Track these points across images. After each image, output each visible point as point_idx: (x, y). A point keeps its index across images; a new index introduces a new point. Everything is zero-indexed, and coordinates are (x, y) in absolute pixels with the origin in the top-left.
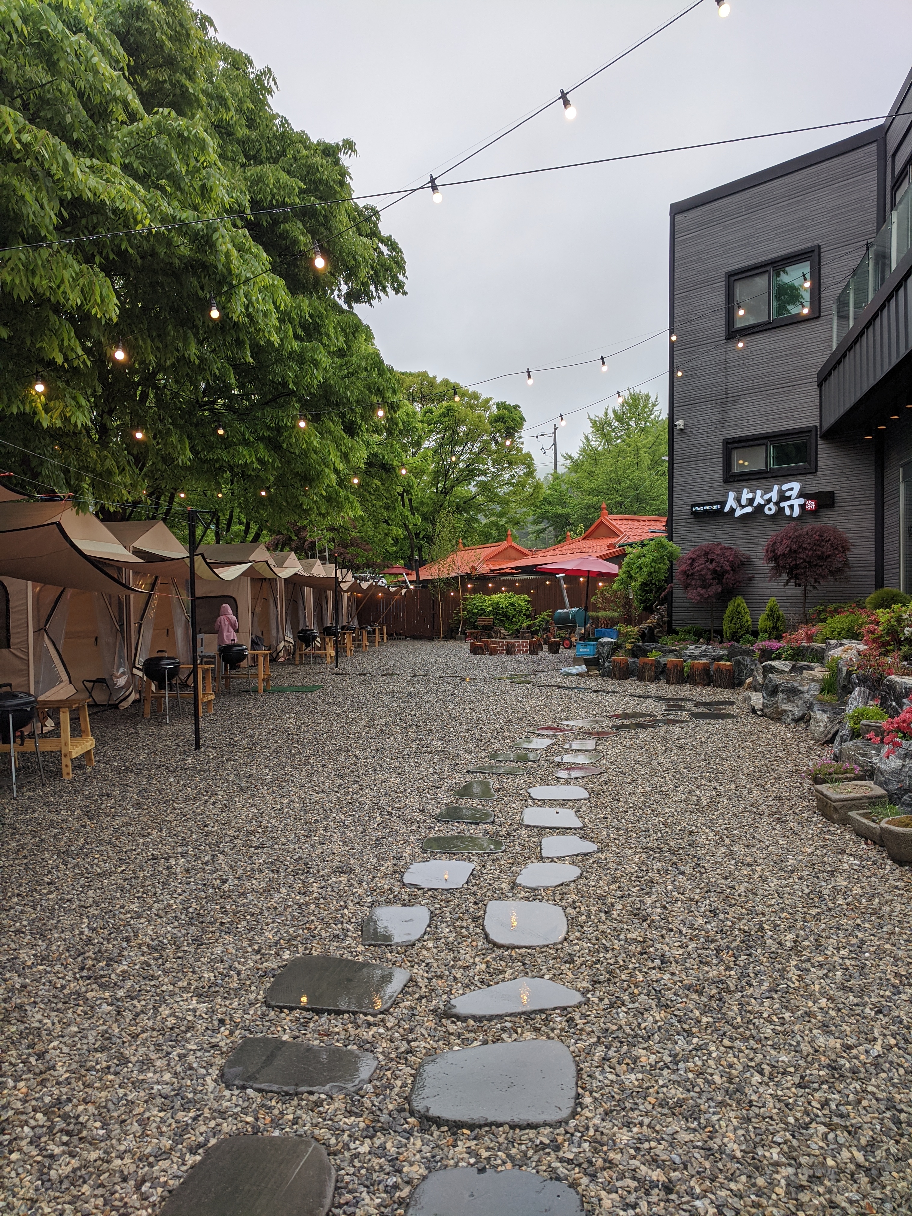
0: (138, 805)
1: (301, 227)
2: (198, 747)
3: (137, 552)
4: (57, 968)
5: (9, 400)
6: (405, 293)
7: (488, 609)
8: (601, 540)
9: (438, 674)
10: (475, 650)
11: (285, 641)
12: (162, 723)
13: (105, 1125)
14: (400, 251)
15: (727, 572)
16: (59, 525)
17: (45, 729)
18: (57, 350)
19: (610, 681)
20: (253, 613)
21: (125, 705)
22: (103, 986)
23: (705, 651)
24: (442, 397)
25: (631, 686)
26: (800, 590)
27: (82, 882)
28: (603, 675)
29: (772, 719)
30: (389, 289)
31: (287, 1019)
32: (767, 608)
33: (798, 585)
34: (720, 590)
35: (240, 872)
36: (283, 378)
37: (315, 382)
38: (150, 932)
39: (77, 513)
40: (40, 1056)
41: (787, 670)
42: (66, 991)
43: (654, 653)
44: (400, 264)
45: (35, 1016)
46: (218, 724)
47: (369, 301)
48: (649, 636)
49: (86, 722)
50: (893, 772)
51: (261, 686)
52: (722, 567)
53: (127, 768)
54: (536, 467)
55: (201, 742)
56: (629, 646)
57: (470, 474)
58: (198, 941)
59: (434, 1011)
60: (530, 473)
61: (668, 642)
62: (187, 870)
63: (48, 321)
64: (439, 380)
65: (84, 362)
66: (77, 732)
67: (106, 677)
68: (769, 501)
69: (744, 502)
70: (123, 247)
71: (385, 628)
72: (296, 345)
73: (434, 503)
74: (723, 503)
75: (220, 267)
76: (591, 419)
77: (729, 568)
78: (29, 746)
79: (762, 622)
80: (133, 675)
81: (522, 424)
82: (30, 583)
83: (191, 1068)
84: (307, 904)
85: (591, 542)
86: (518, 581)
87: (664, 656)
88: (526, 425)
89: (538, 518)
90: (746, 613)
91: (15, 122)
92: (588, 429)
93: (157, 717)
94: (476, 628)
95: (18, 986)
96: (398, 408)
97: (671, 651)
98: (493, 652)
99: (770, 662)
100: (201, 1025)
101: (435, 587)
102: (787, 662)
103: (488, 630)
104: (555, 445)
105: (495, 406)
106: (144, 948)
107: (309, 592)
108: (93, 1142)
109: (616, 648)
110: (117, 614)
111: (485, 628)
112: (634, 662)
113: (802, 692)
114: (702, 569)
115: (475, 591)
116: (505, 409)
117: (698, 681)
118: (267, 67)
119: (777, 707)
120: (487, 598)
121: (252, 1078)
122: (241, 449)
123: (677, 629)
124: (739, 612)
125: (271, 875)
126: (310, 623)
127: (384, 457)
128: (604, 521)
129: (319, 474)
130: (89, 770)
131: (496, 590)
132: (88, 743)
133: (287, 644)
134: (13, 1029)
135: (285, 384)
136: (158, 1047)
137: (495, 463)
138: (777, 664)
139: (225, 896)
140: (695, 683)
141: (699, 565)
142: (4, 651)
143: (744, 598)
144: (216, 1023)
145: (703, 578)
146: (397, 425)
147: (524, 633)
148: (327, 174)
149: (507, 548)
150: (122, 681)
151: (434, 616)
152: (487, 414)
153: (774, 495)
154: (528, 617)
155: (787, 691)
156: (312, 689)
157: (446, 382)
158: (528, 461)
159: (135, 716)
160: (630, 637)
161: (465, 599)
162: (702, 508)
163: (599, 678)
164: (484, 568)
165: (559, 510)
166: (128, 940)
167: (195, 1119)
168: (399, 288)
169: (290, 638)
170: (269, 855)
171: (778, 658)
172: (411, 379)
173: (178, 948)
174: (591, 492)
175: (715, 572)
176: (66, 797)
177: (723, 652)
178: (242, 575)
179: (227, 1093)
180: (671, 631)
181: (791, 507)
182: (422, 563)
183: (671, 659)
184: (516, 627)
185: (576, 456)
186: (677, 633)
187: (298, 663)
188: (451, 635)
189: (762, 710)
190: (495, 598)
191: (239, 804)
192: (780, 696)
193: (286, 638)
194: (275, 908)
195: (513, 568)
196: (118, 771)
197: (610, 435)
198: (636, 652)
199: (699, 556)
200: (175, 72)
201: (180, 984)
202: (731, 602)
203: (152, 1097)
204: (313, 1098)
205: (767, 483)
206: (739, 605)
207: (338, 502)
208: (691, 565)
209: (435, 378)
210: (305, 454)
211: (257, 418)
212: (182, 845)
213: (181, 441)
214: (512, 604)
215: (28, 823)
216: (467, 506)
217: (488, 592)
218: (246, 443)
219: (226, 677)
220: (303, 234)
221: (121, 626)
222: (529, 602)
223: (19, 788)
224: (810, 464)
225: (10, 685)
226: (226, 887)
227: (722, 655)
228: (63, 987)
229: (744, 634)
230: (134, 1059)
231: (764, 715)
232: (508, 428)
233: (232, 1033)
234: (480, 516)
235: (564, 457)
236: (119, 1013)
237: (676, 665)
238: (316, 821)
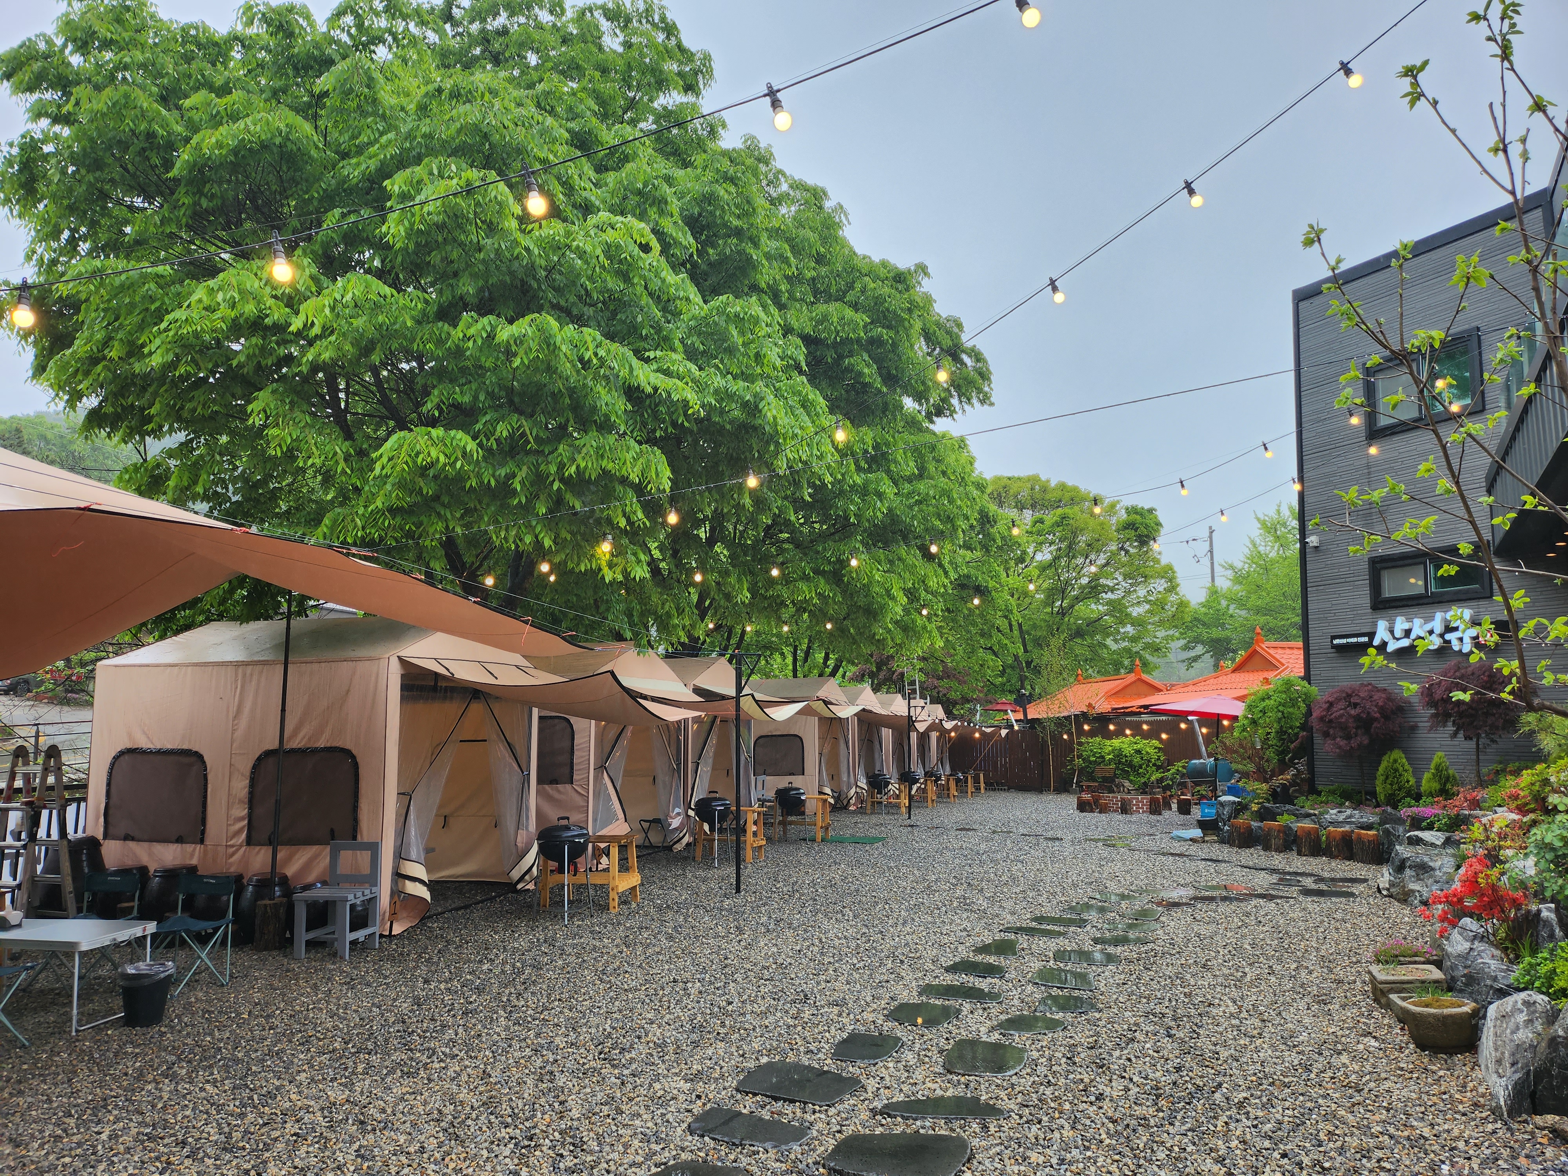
0: (670, 938)
1: (867, 358)
2: (738, 891)
3: (698, 691)
4: (582, 1050)
5: (579, 558)
6: (992, 404)
7: (1108, 757)
8: (1256, 674)
9: (1022, 831)
10: (1083, 807)
11: (857, 786)
12: (711, 867)
13: (599, 1144)
14: (985, 361)
15: (1376, 719)
16: (612, 673)
17: (600, 867)
18: (621, 514)
19: (1226, 849)
20: (820, 754)
21: (679, 847)
22: (614, 1066)
23: (1350, 817)
24: (1058, 504)
25: (1254, 856)
26: (1472, 744)
27: (612, 994)
28: (1222, 841)
29: (1399, 901)
30: (975, 401)
31: (749, 1101)
32: (1433, 766)
33: (1467, 738)
34: (1366, 741)
35: (745, 997)
36: (845, 511)
37: (879, 514)
38: (658, 1034)
39: (638, 654)
40: (562, 1103)
41: (1439, 843)
42: (587, 1066)
43: (1286, 816)
44: (984, 375)
45: (561, 1081)
46: (766, 870)
47: (951, 415)
48: (1281, 796)
49: (634, 861)
50: (1459, 956)
51: (820, 835)
52: (1369, 713)
53: (668, 906)
54: (1178, 581)
55: (743, 887)
56: (1255, 807)
57: (1094, 590)
58: (696, 1044)
59: (871, 1110)
60: (1172, 588)
61: (1307, 805)
62: (700, 992)
63: (615, 491)
64: (1053, 484)
65: (644, 523)
66: (624, 867)
67: (661, 817)
68: (1431, 632)
69: (1398, 634)
70: (680, 421)
71: (982, 776)
72: (858, 480)
73: (1049, 626)
74: (1372, 635)
75: (767, 428)
76: (1258, 519)
77: (1377, 715)
78: (581, 879)
79: (1427, 782)
80: (688, 816)
81: (1157, 531)
82: (593, 722)
83: (668, 1121)
84: (795, 1026)
85: (1242, 675)
86: (1147, 723)
87: (1297, 821)
88: (1163, 531)
89: (1189, 642)
90: (1406, 771)
91: (594, 339)
92: (1255, 531)
93: (707, 860)
94: (1094, 780)
95: (551, 1060)
96: (995, 522)
97: (1308, 815)
98: (1104, 810)
99: (1416, 833)
100: (682, 1097)
101: (1044, 728)
102: (1439, 834)
103: (1109, 784)
104: (1211, 551)
105: (1123, 511)
106: (651, 1045)
107: (887, 734)
108: (591, 1152)
109: (1240, 809)
110: (674, 752)
111: (1105, 779)
112: (1260, 827)
113: (1433, 869)
114: (1341, 716)
115: (1092, 734)
116: (1136, 513)
117: (1335, 853)
118: (839, 204)
119: (1404, 887)
120: (1108, 742)
121: (710, 1131)
122: (801, 585)
123: (1320, 788)
124: (1396, 770)
125: (772, 1002)
126: (888, 769)
127: (977, 578)
128: (1258, 649)
129: (883, 607)
130: (634, 905)
131: (1120, 733)
132: (633, 879)
133: (858, 790)
134: (545, 1085)
135: (847, 518)
136: (647, 1107)
137: (1126, 577)
138: (1426, 835)
139: (728, 1014)
140: (1332, 856)
141: (1337, 711)
142: (568, 786)
143: (1404, 752)
144: (694, 1097)
145: (1344, 728)
146: (994, 541)
147: (1153, 787)
148: (896, 302)
149: (1135, 682)
150: (675, 823)
151: (1044, 764)
152: (1114, 520)
153: (1437, 625)
154: (1158, 768)
155: (1415, 867)
156: (873, 841)
157: (1063, 487)
158: (1168, 574)
159: (686, 859)
160: (1257, 796)
161: (1080, 744)
162: (1344, 641)
163: (1216, 845)
164: (1103, 706)
165: (1216, 633)
166: (639, 1037)
167: (663, 1149)
168: (985, 400)
169: (863, 783)
170: (775, 986)
171: (1430, 827)
172: (1020, 484)
173: (678, 1047)
174: (1258, 611)
175: (1357, 718)
176: (610, 927)
177: (1373, 819)
178: (797, 713)
179: (690, 1138)
180: (1313, 790)
181: (1461, 639)
182: (1030, 699)
183: (1307, 824)
184: (1143, 780)
185: (1239, 565)
186: (1319, 794)
187: (869, 812)
188: (1063, 787)
189: (1388, 890)
190: (1116, 743)
191: (762, 944)
192: (1408, 872)
193: (859, 784)
194: (767, 1027)
195: (1141, 707)
196: (660, 908)
197: (1286, 538)
198: (1265, 815)
199: (1338, 700)
200: (741, 241)
201: (673, 1070)
202: (1386, 758)
203: (635, 1134)
204: (752, 1148)
205: (1427, 610)
206: (1395, 761)
207: (914, 631)
208: (1328, 709)
209: (1048, 481)
210: (867, 587)
211: (818, 552)
212: (701, 973)
213: (739, 580)
214: (1138, 752)
215: (574, 946)
216: (1091, 629)
217: (1109, 736)
218: (805, 578)
219: (783, 823)
220: (868, 366)
221: (678, 765)
222: (1160, 749)
223: (571, 917)
224: (1483, 587)
225: (568, 818)
226: (730, 1008)
227: (1372, 823)
228: (584, 1064)
229: (1404, 798)
230: (627, 1112)
231: (1390, 896)
232: (1140, 536)
233: (704, 1104)
234: (1109, 642)
235: (1223, 567)
236: (623, 1083)
237: (1308, 832)
238: (830, 963)
